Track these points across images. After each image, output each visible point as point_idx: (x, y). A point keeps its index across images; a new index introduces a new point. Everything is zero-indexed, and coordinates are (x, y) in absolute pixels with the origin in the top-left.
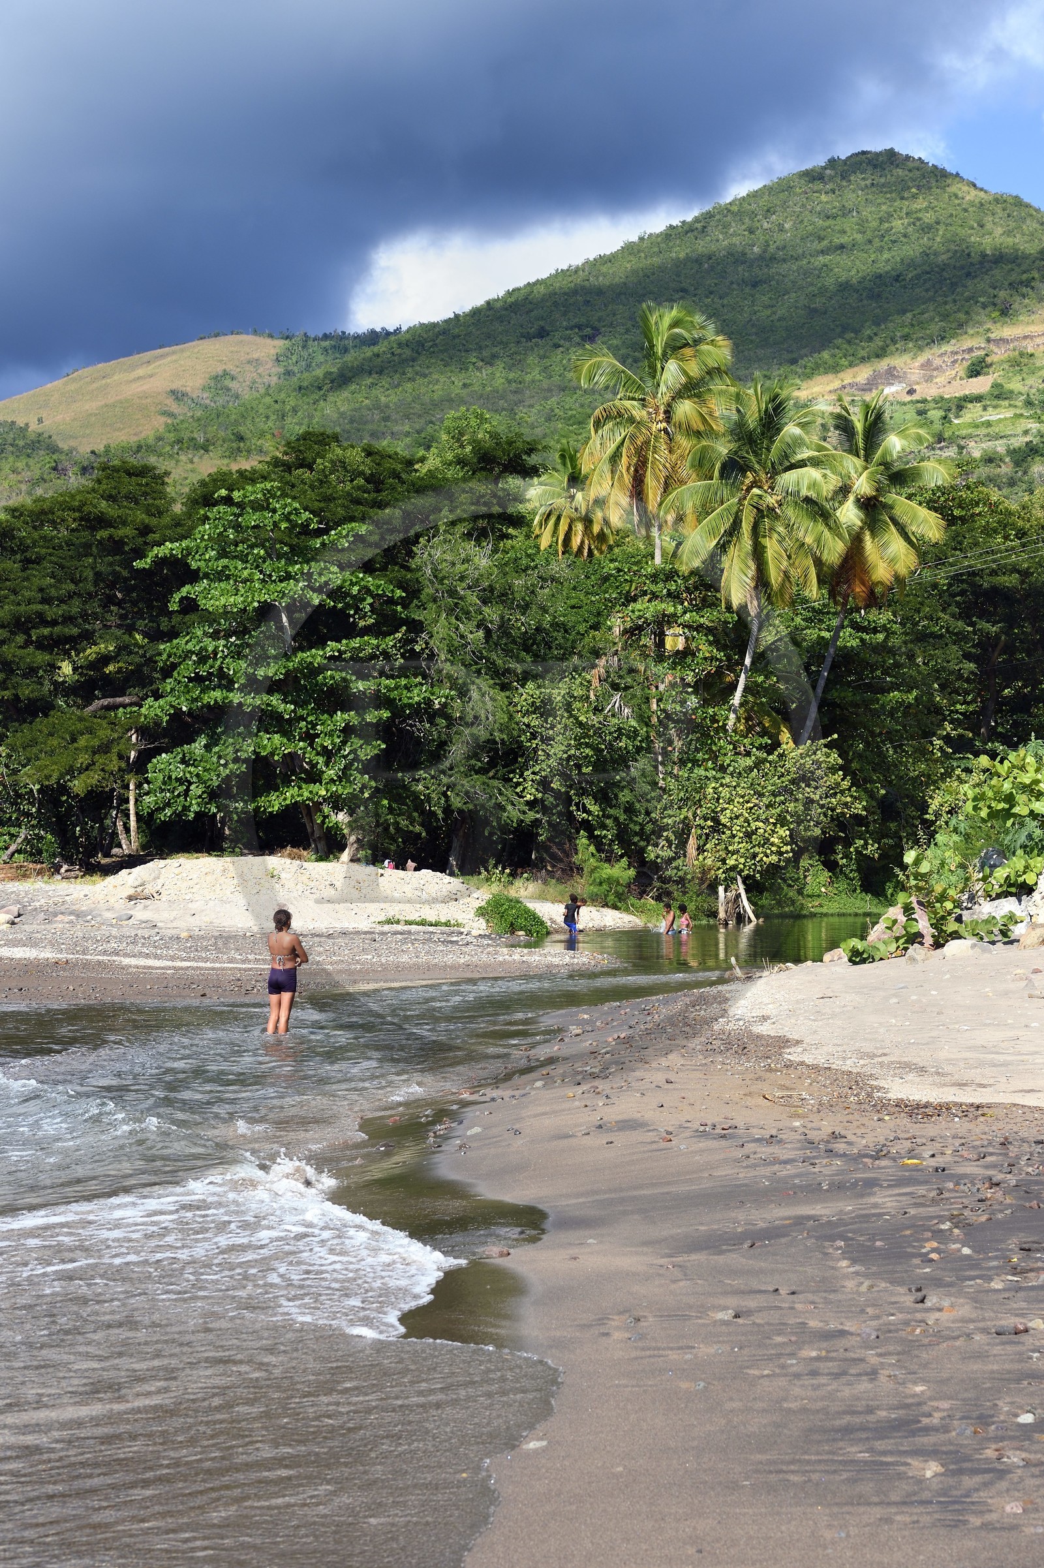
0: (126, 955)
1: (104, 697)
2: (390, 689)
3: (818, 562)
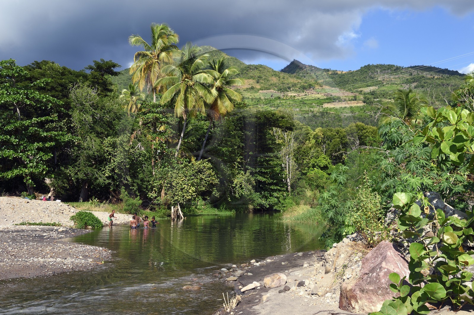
3: (205, 103)
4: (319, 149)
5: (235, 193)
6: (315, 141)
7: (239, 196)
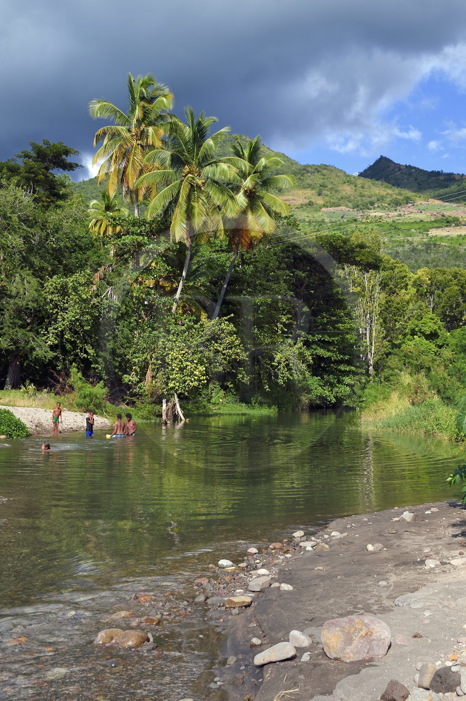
4: (423, 304)
5: (277, 376)
6: (415, 290)
7: (284, 382)
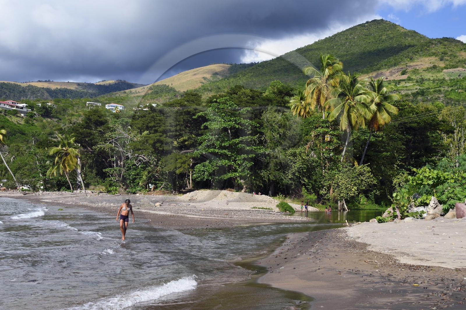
0: (188, 214)
1: (185, 150)
2: (255, 149)
3: (365, 119)
